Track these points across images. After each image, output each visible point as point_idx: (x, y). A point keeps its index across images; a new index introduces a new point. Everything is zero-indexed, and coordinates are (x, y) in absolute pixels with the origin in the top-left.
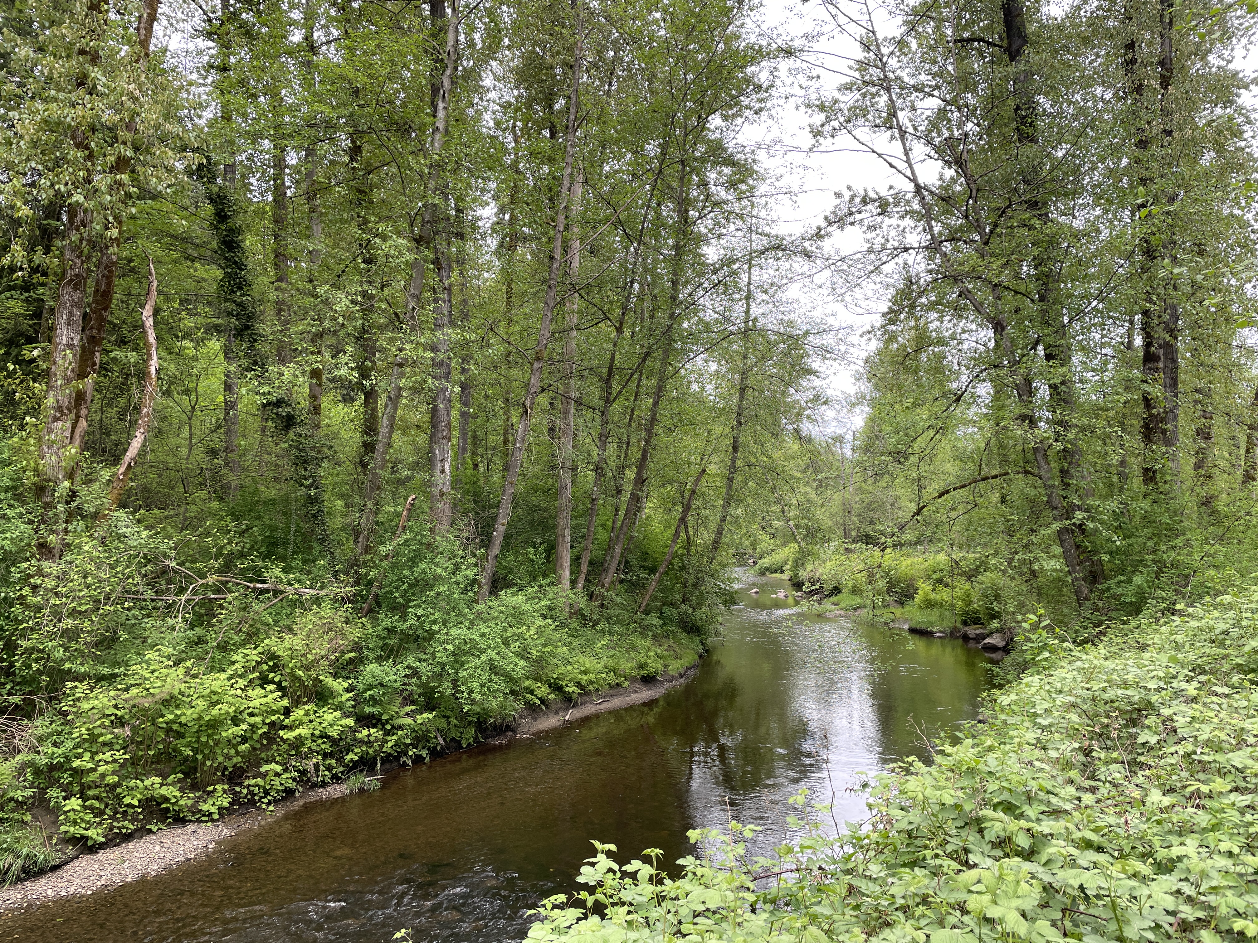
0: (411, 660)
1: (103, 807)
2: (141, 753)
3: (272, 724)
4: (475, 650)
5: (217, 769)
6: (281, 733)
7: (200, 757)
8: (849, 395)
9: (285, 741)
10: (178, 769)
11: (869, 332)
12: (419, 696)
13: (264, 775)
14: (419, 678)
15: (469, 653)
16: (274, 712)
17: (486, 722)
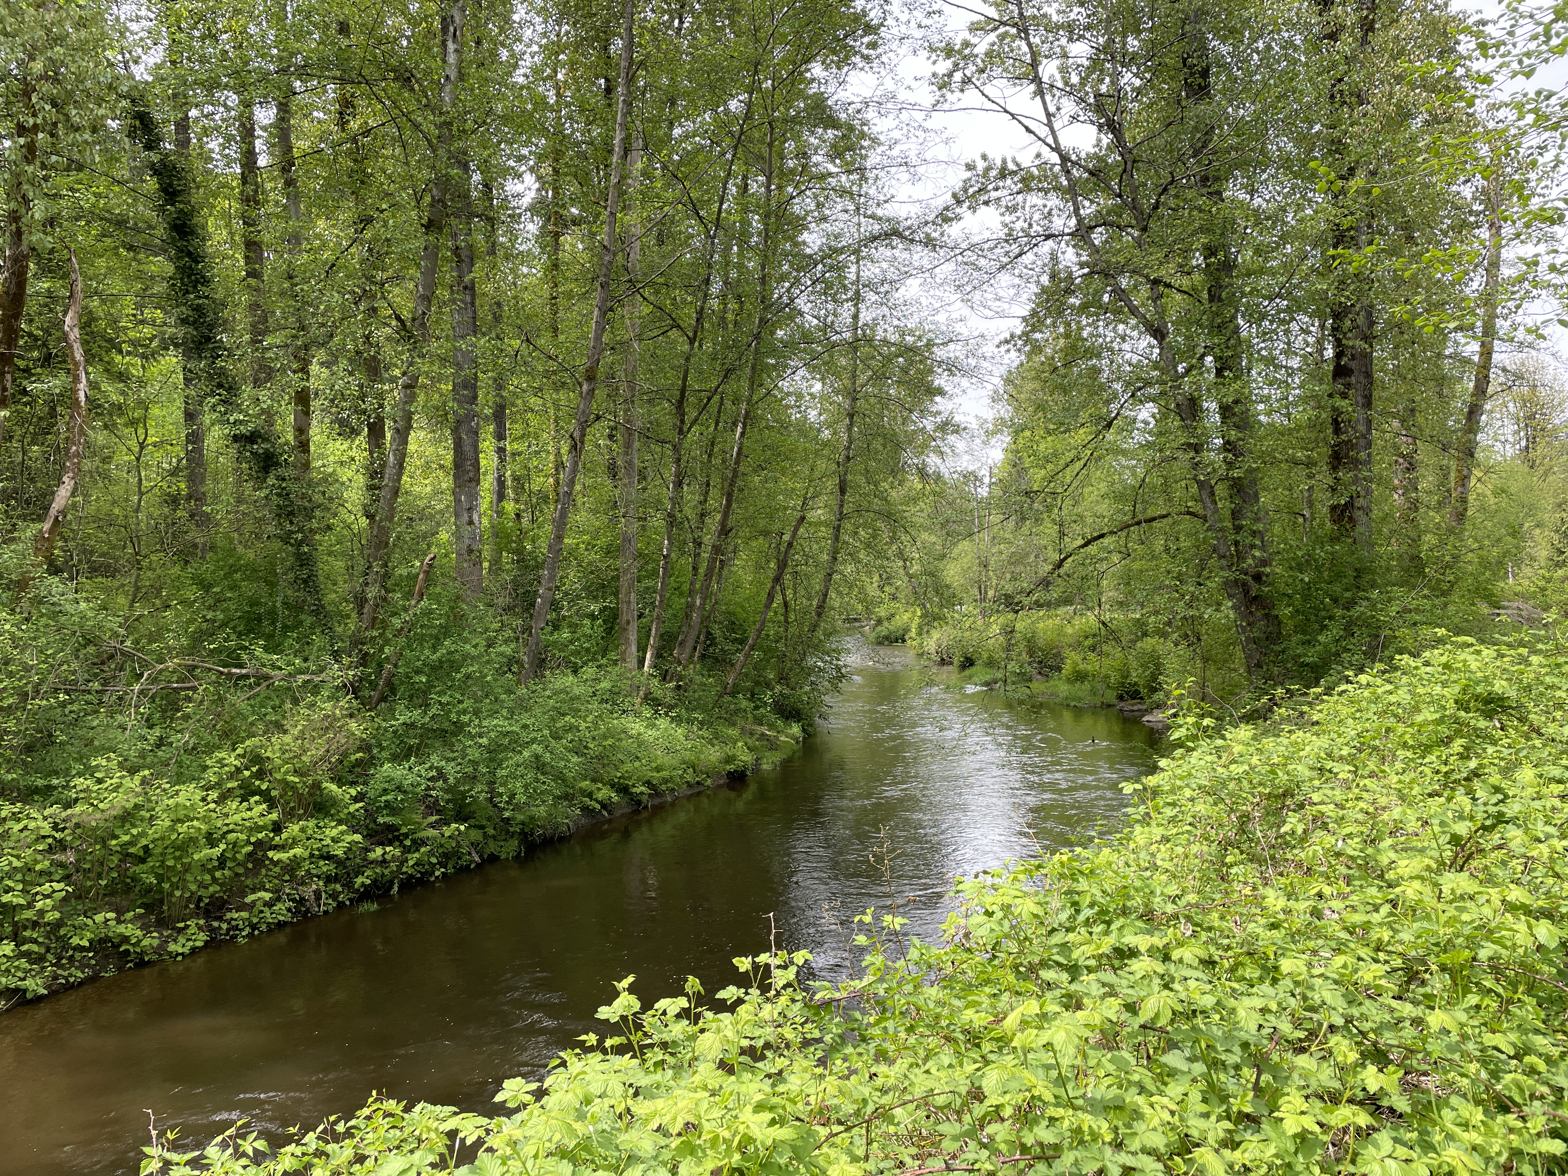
0: (435, 759)
1: (43, 951)
2: (89, 883)
3: (259, 844)
4: (515, 743)
5: (189, 900)
6: (270, 854)
7: (166, 886)
8: (986, 421)
9: (276, 863)
10: (139, 902)
11: (1007, 342)
12: (447, 802)
13: (251, 906)
14: (445, 781)
15: (506, 749)
16: (259, 829)
17: (532, 835)
